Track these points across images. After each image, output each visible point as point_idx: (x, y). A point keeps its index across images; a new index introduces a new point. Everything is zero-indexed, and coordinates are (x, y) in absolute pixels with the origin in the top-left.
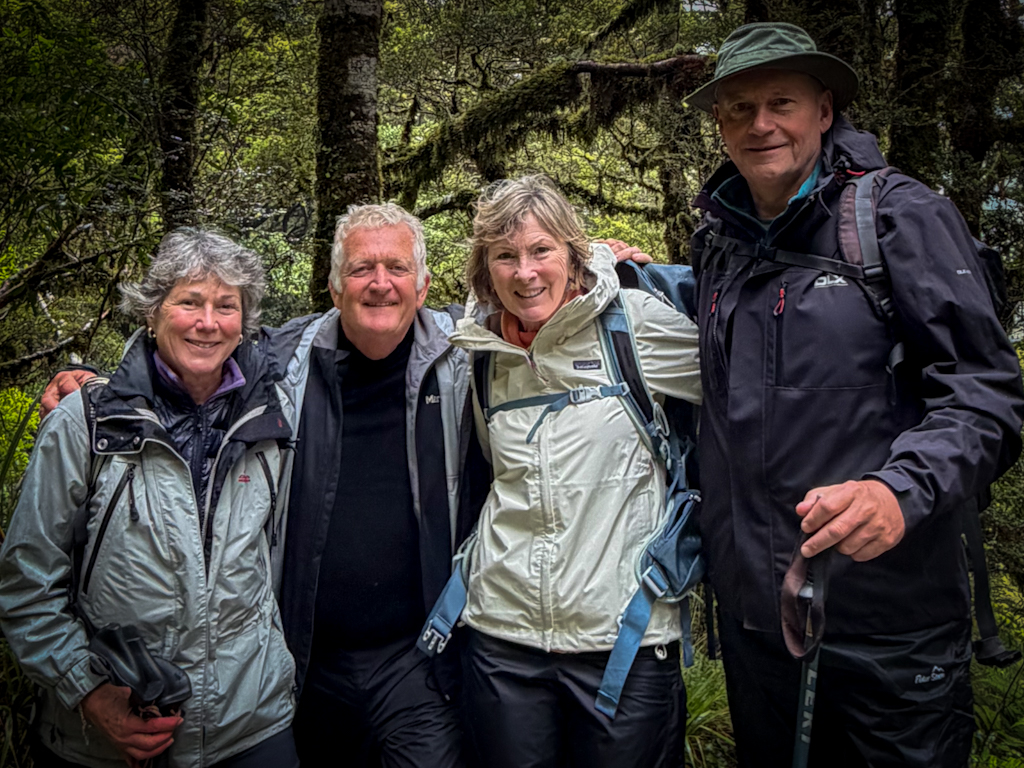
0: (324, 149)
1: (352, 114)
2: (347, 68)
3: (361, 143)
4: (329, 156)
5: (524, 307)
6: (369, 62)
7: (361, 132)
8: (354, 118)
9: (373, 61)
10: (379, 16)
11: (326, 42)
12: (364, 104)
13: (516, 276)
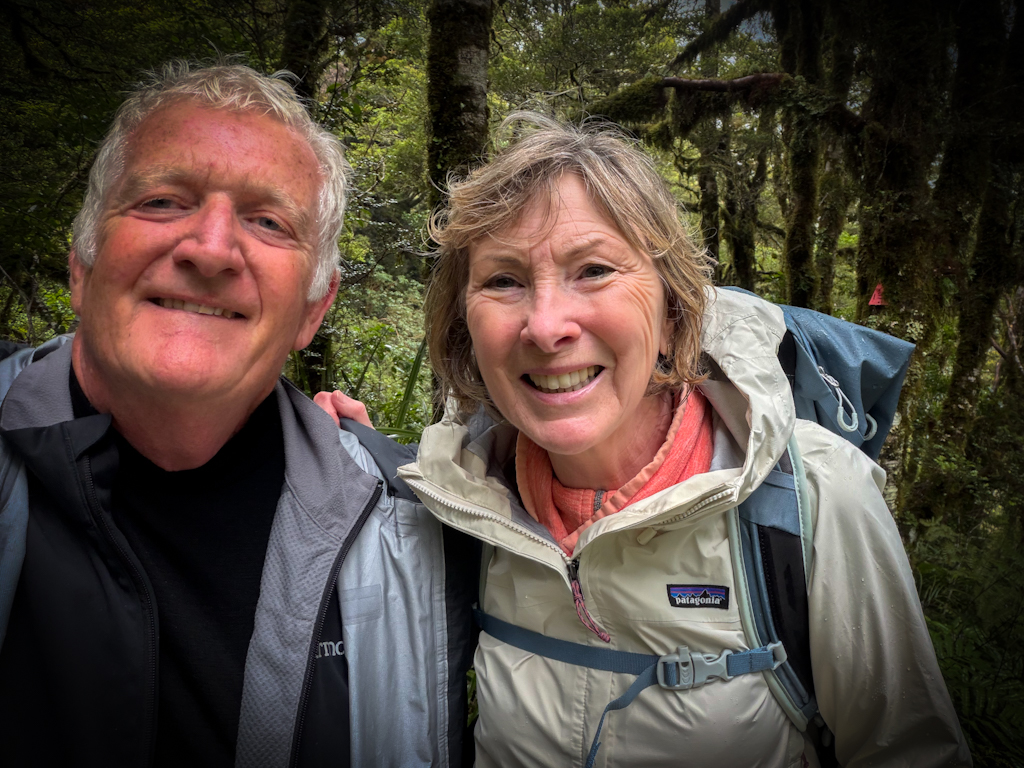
0: (435, 140)
1: (463, 105)
2: (457, 59)
3: (472, 135)
4: (440, 147)
5: (543, 413)
6: (479, 55)
7: (471, 124)
8: (464, 110)
9: (483, 53)
10: (489, 7)
11: (436, 31)
12: (474, 96)
13: (525, 331)
